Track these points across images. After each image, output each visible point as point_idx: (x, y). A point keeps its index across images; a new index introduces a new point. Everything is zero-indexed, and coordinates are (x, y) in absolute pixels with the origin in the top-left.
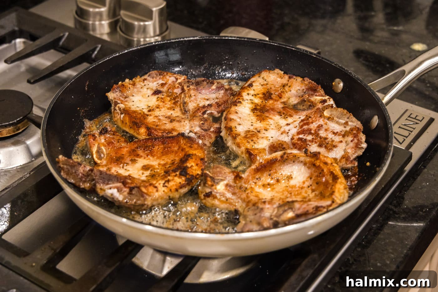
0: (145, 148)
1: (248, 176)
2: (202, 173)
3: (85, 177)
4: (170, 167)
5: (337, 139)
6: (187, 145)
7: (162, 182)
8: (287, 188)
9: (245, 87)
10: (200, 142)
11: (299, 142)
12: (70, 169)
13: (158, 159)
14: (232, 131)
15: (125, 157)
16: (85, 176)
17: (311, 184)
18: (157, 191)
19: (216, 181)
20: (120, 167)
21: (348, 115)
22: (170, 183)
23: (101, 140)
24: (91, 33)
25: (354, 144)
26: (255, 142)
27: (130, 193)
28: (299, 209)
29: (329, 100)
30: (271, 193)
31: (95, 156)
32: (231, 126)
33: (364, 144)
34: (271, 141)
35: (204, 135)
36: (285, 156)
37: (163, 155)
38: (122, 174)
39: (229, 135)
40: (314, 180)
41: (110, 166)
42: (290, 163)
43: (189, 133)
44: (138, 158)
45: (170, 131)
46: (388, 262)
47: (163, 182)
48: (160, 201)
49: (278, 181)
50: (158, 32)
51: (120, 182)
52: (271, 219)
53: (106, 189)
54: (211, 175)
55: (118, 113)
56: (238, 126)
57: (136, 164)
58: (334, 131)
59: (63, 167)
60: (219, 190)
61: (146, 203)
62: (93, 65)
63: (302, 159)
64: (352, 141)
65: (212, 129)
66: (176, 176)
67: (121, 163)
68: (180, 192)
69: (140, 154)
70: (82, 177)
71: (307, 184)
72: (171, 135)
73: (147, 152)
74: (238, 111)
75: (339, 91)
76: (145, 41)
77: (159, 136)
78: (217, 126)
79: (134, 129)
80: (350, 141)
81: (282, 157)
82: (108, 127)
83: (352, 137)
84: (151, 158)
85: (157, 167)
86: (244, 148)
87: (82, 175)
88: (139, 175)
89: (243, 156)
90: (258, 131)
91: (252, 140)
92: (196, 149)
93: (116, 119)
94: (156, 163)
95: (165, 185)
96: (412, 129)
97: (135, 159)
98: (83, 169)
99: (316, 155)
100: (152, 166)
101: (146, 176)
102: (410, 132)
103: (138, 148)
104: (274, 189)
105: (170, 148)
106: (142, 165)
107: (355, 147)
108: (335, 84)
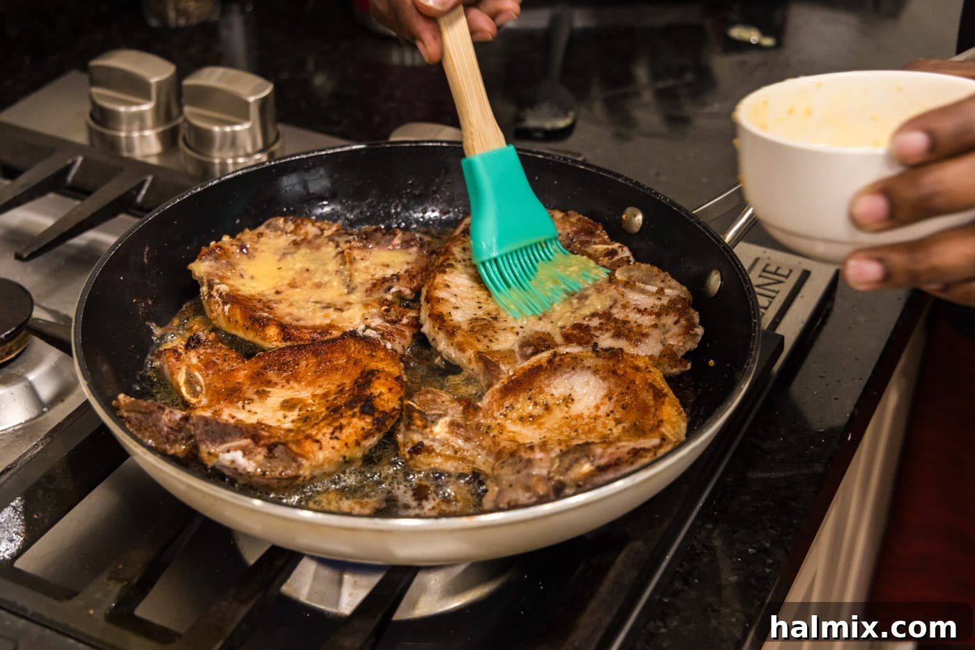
0: (282, 367)
1: (490, 403)
2: (401, 406)
3: (175, 433)
4: (336, 398)
5: (647, 320)
6: (364, 353)
7: (328, 430)
8: (567, 420)
9: (455, 237)
10: (389, 346)
11: (575, 332)
12: (143, 419)
13: (310, 385)
14: (444, 321)
15: (244, 388)
16: (175, 430)
17: (611, 409)
18: (321, 448)
19: (429, 418)
20: (238, 408)
21: (662, 275)
22: (344, 431)
23: (190, 358)
24: (125, 154)
25: (681, 328)
26: (491, 338)
27: (270, 455)
28: (602, 456)
29: (622, 250)
30: (539, 431)
31: (184, 390)
32: (441, 312)
33: (698, 328)
34: (521, 335)
35: (391, 332)
36: (557, 359)
37: (318, 377)
38: (244, 420)
39: (439, 329)
40: (617, 401)
41: (218, 407)
42: (566, 372)
43: (364, 331)
44: (269, 387)
45: (325, 330)
46: (768, 545)
47: (331, 430)
48: (326, 467)
49: (547, 408)
50: (260, 144)
51: (246, 438)
52: (550, 479)
53: (219, 452)
54: (418, 408)
55: (218, 302)
56: (454, 312)
57: (269, 398)
58: (639, 307)
59: (128, 417)
60: (438, 434)
61: (301, 472)
62: (154, 214)
63: (588, 363)
64: (676, 323)
65: (405, 321)
66: (354, 416)
67: (239, 399)
68: (365, 447)
69: (272, 378)
70: (168, 433)
71: (604, 410)
72: (329, 337)
73: (285, 374)
74: (450, 282)
75: (636, 230)
76: (235, 163)
77: (306, 340)
78: (412, 314)
79: (256, 331)
80: (672, 324)
81: (550, 361)
82: (201, 334)
83: (675, 316)
84: (296, 385)
85: (310, 401)
86: (472, 351)
87: (169, 430)
88: (278, 421)
89: (472, 367)
90: (493, 318)
91: (485, 336)
92: (382, 360)
93: (215, 314)
94: (307, 395)
95: (334, 436)
96: (773, 294)
97: (263, 390)
98: (169, 417)
99: (614, 354)
100: (300, 401)
101: (293, 422)
102: (771, 300)
103: (266, 368)
104: (542, 424)
105: (330, 361)
106: (281, 400)
107: (684, 334)
108: (626, 217)
